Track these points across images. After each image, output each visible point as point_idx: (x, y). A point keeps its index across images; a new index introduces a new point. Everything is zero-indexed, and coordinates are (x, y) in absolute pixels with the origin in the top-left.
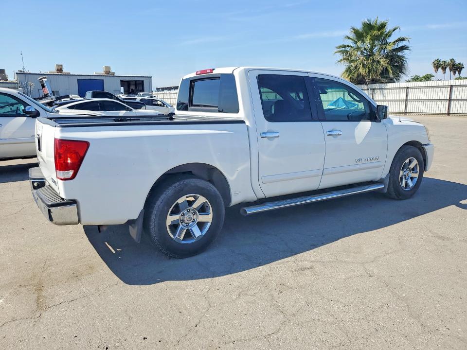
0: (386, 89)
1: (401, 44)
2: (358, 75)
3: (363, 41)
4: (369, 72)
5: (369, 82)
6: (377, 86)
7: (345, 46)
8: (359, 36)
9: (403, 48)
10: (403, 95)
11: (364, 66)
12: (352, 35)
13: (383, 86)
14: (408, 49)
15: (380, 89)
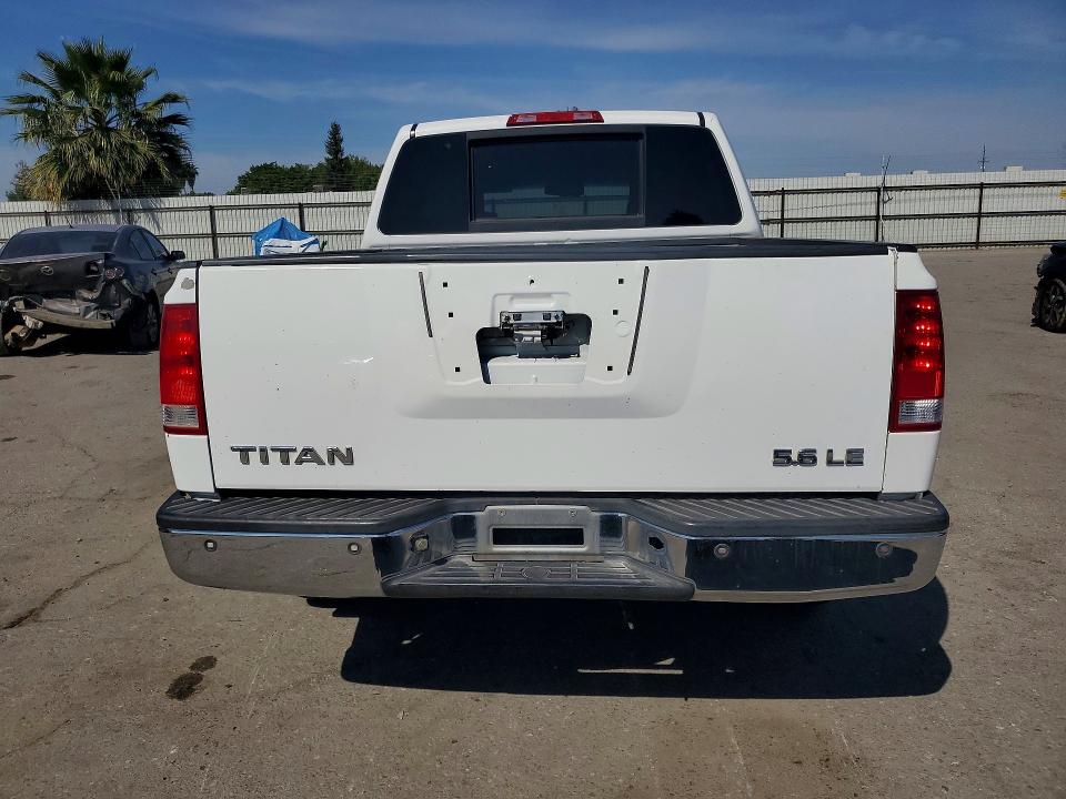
0: (162, 210)
1: (168, 110)
2: (89, 175)
3: (80, 94)
4: (117, 168)
5: (115, 193)
6: (137, 204)
7: (33, 100)
8: (68, 78)
9: (176, 119)
10: (204, 224)
11: (99, 151)
12: (45, 74)
13: (153, 203)
14: (183, 124)
15: (144, 210)
